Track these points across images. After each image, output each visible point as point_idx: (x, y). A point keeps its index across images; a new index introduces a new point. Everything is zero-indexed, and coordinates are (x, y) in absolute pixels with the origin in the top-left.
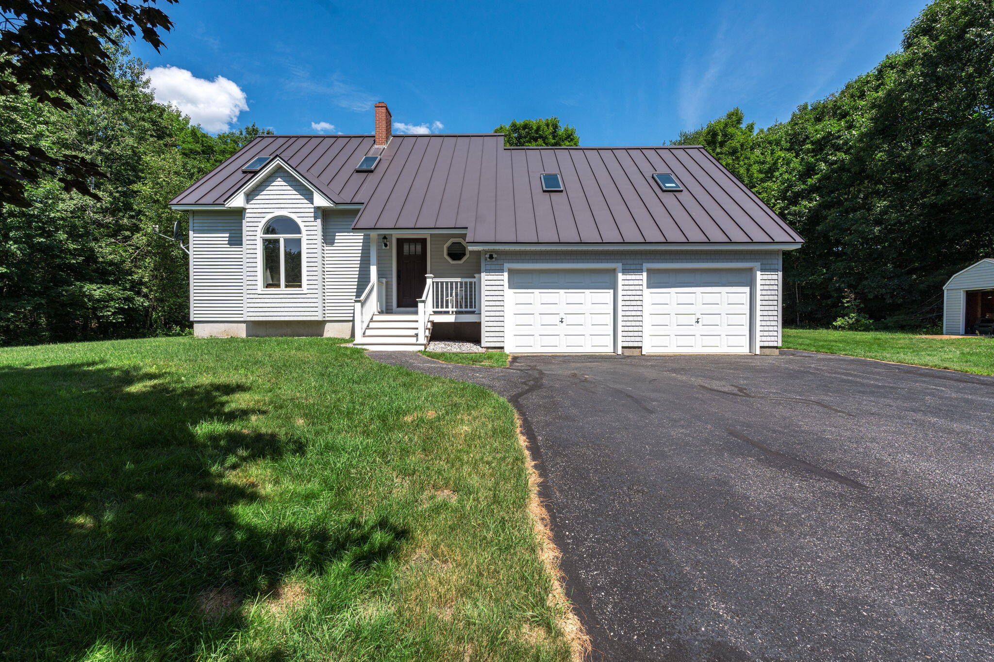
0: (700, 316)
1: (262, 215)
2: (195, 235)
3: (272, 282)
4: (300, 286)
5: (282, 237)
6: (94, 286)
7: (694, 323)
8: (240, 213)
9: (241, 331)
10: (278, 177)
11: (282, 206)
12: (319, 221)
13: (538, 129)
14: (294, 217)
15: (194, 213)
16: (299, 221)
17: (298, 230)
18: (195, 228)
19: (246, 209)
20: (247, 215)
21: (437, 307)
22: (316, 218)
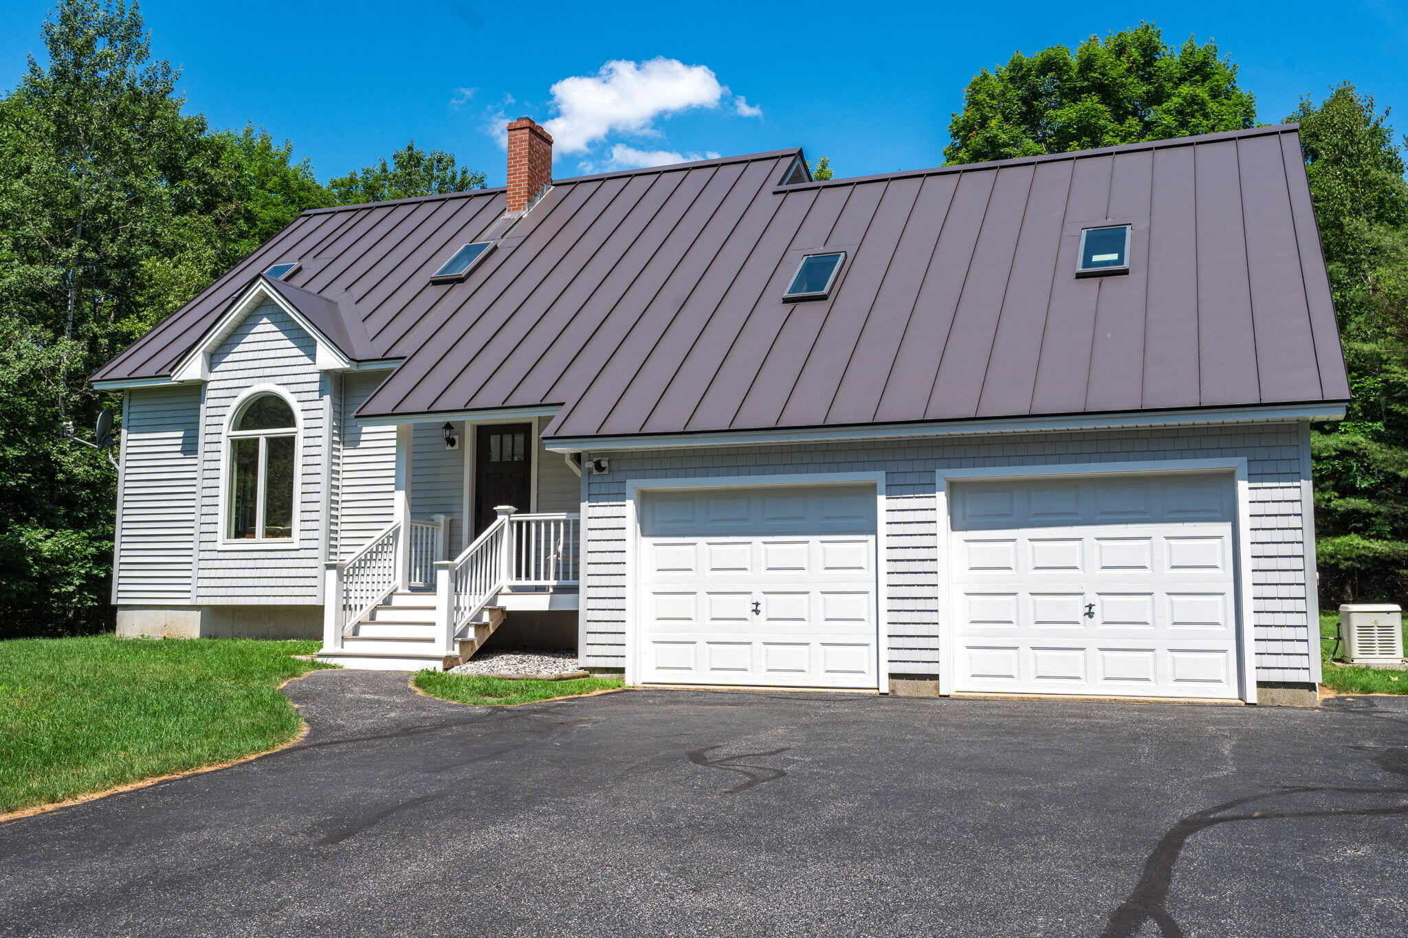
0: (1096, 600)
1: (233, 393)
2: (131, 436)
3: (243, 527)
4: (288, 533)
5: (262, 435)
6: (39, 534)
7: (1080, 617)
8: (196, 390)
9: (190, 627)
10: (262, 316)
11: (267, 372)
12: (327, 398)
13: (1087, 65)
14: (284, 392)
15: (131, 392)
16: (292, 400)
17: (289, 420)
18: (131, 423)
19: (205, 383)
20: (210, 394)
21: (519, 576)
22: (322, 392)
